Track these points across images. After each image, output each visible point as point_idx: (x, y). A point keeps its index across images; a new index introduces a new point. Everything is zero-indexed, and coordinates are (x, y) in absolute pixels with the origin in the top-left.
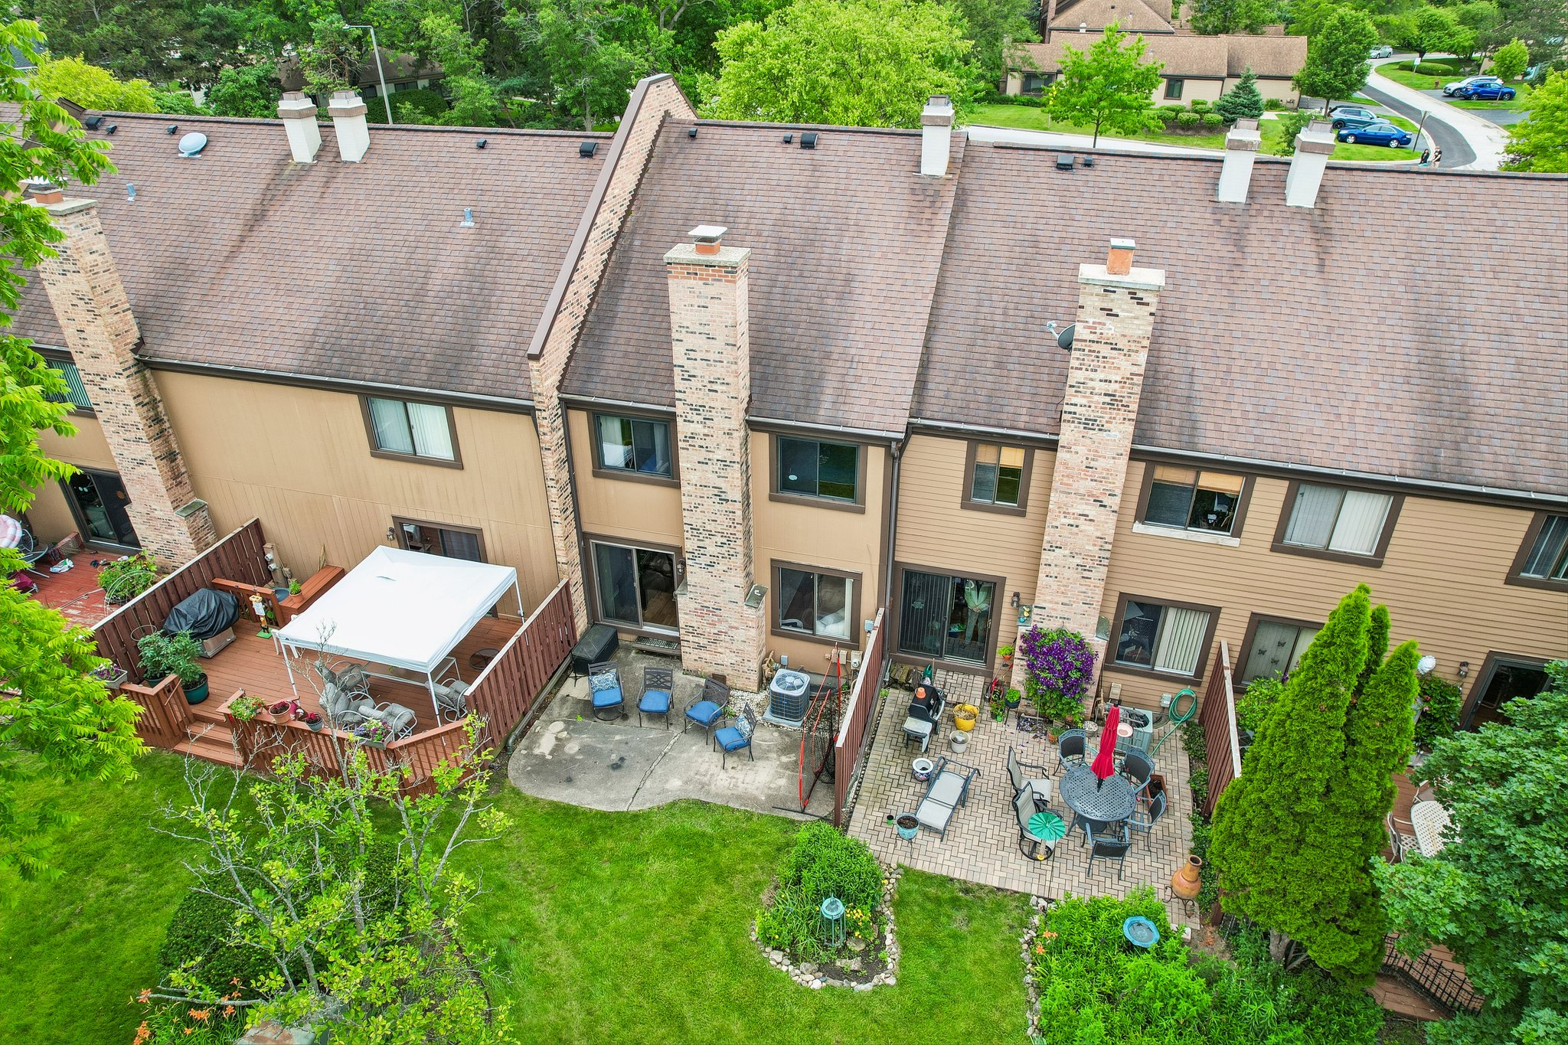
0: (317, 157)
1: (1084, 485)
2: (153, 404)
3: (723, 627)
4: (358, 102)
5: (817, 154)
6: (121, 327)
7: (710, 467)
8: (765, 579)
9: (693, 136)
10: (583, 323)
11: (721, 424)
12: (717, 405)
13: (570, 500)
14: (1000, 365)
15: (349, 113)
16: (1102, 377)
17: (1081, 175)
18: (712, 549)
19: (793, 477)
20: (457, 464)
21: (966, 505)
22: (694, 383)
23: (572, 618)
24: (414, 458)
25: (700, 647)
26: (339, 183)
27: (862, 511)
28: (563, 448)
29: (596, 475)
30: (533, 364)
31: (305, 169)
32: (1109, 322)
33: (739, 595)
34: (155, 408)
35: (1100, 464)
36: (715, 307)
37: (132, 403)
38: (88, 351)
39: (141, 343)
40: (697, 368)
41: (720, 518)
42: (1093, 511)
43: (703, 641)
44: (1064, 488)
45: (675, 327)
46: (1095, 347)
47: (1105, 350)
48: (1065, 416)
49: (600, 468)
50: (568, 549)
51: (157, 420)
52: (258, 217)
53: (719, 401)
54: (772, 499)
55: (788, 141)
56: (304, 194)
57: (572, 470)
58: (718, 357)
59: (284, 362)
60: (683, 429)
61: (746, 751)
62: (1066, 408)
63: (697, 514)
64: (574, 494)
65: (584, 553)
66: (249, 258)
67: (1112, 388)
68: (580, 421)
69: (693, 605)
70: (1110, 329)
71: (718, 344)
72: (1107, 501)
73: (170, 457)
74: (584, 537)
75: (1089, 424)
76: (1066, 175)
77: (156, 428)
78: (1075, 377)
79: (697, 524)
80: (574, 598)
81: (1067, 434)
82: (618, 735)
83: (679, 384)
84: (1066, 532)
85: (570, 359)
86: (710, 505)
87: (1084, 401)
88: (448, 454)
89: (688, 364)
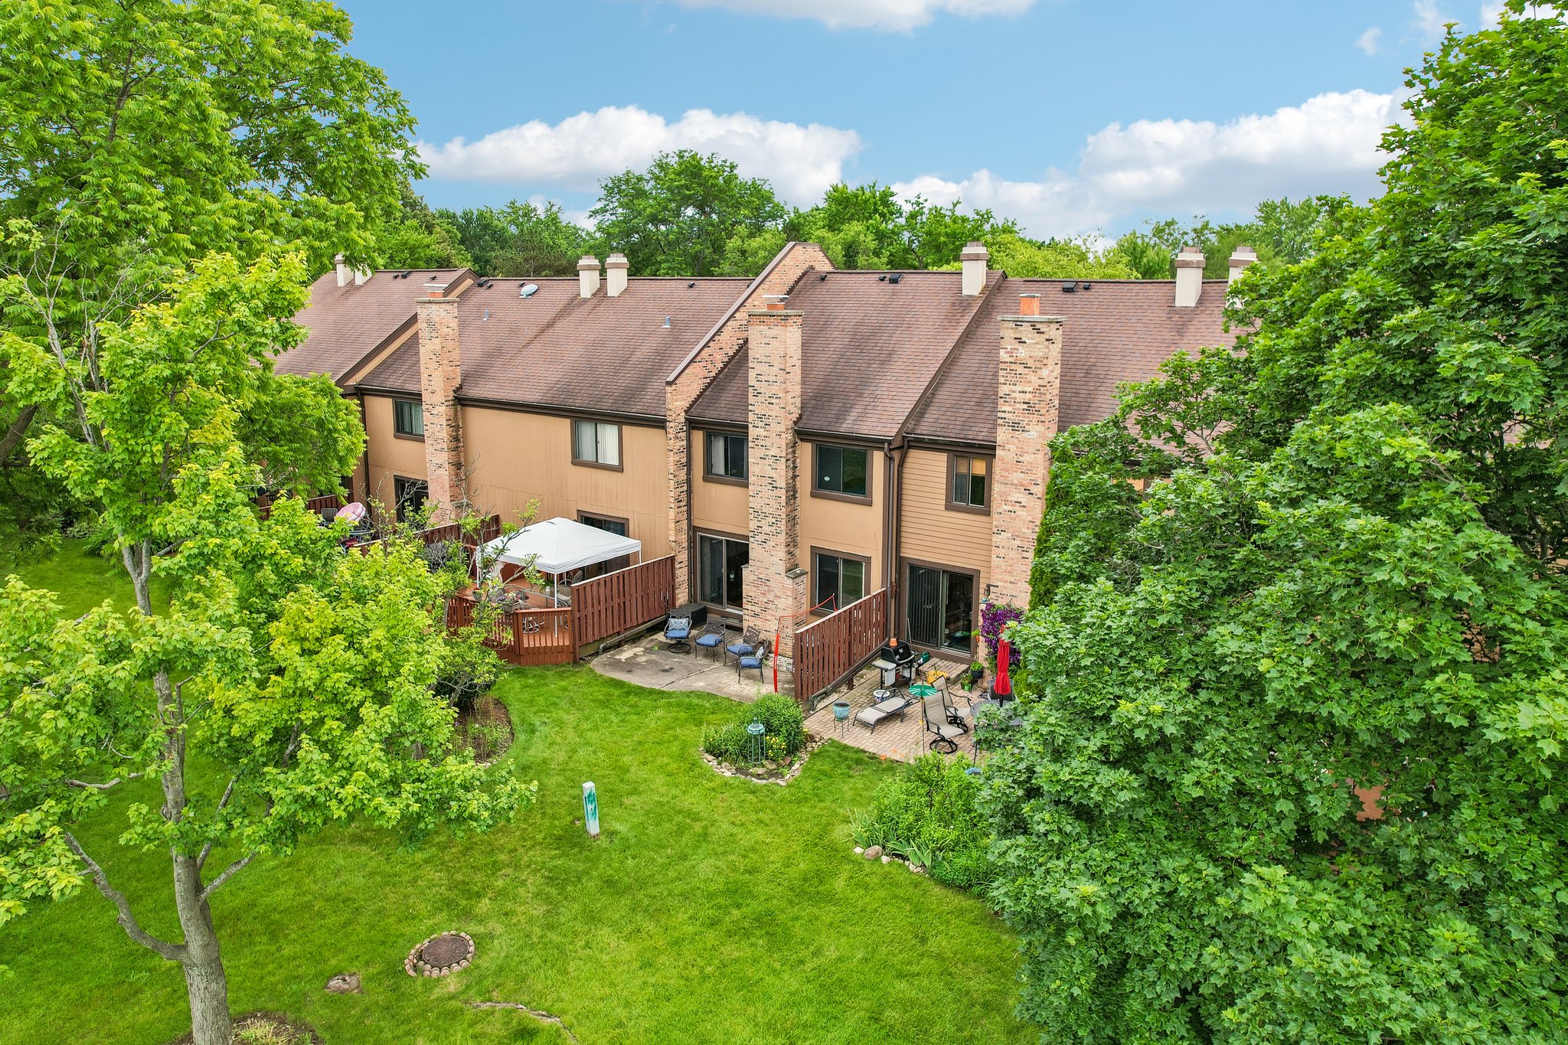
0: (594, 295)
1: (1017, 477)
2: (457, 428)
3: (770, 596)
4: (625, 260)
5: (898, 286)
6: (452, 375)
7: (767, 462)
8: (805, 562)
9: (823, 279)
10: (715, 378)
11: (776, 428)
12: (772, 413)
13: (684, 496)
14: (979, 404)
15: (616, 266)
16: (1020, 389)
17: (1081, 295)
18: (766, 529)
19: (827, 479)
20: (619, 469)
21: (948, 508)
22: (761, 398)
23: (674, 588)
24: (596, 465)
25: (756, 615)
26: (601, 308)
27: (870, 504)
28: (684, 455)
29: (705, 479)
30: (669, 389)
31: (585, 300)
32: (1020, 347)
33: (781, 567)
34: (457, 431)
35: (1026, 458)
36: (775, 344)
37: (445, 423)
38: (430, 389)
39: (461, 387)
40: (762, 387)
41: (772, 502)
42: (1023, 498)
43: (757, 610)
44: (1002, 480)
45: (751, 359)
46: (1013, 366)
47: (1020, 369)
48: (1000, 421)
49: (709, 475)
50: (678, 531)
51: (456, 439)
52: (550, 325)
53: (775, 411)
54: (813, 495)
55: (882, 280)
56: (578, 314)
57: (689, 473)
58: (774, 379)
59: (532, 396)
60: (752, 432)
61: (756, 671)
62: (1000, 415)
63: (758, 500)
64: (689, 492)
65: (691, 541)
66: (536, 346)
67: (1029, 396)
68: (698, 437)
69: (753, 577)
70: (1022, 352)
71: (775, 370)
72: (1034, 489)
73: (458, 466)
74: (693, 529)
75: (1015, 426)
76: (1068, 295)
77: (454, 444)
78: (1003, 390)
79: (757, 507)
80: (678, 572)
81: (1002, 435)
82: (677, 659)
83: (751, 400)
84: (1007, 517)
85: (699, 397)
86: (767, 491)
87: (1009, 409)
88: (614, 461)
89: (757, 384)
